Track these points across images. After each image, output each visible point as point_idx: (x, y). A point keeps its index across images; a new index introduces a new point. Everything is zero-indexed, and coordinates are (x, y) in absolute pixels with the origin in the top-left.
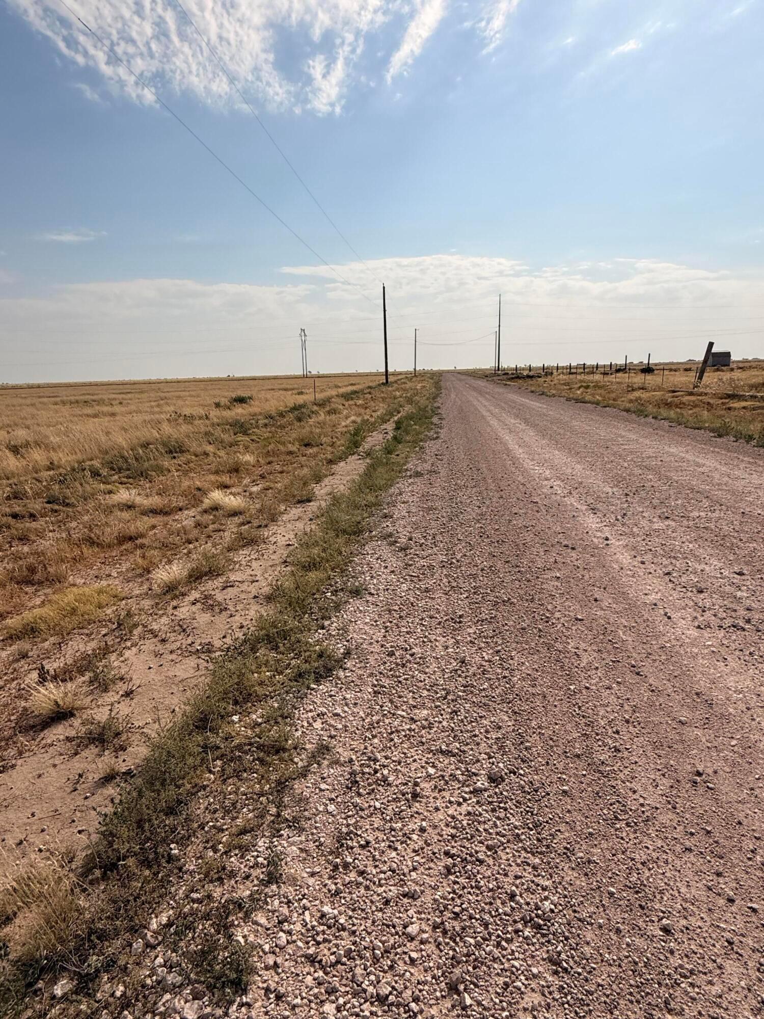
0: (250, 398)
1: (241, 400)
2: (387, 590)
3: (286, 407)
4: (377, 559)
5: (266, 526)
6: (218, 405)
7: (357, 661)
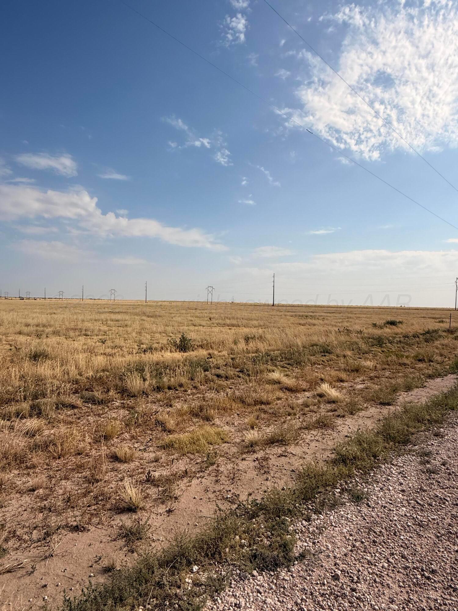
0: (400, 322)
1: (393, 323)
2: (385, 507)
3: (424, 330)
4: (399, 473)
5: (344, 416)
6: (375, 325)
7: (304, 568)
